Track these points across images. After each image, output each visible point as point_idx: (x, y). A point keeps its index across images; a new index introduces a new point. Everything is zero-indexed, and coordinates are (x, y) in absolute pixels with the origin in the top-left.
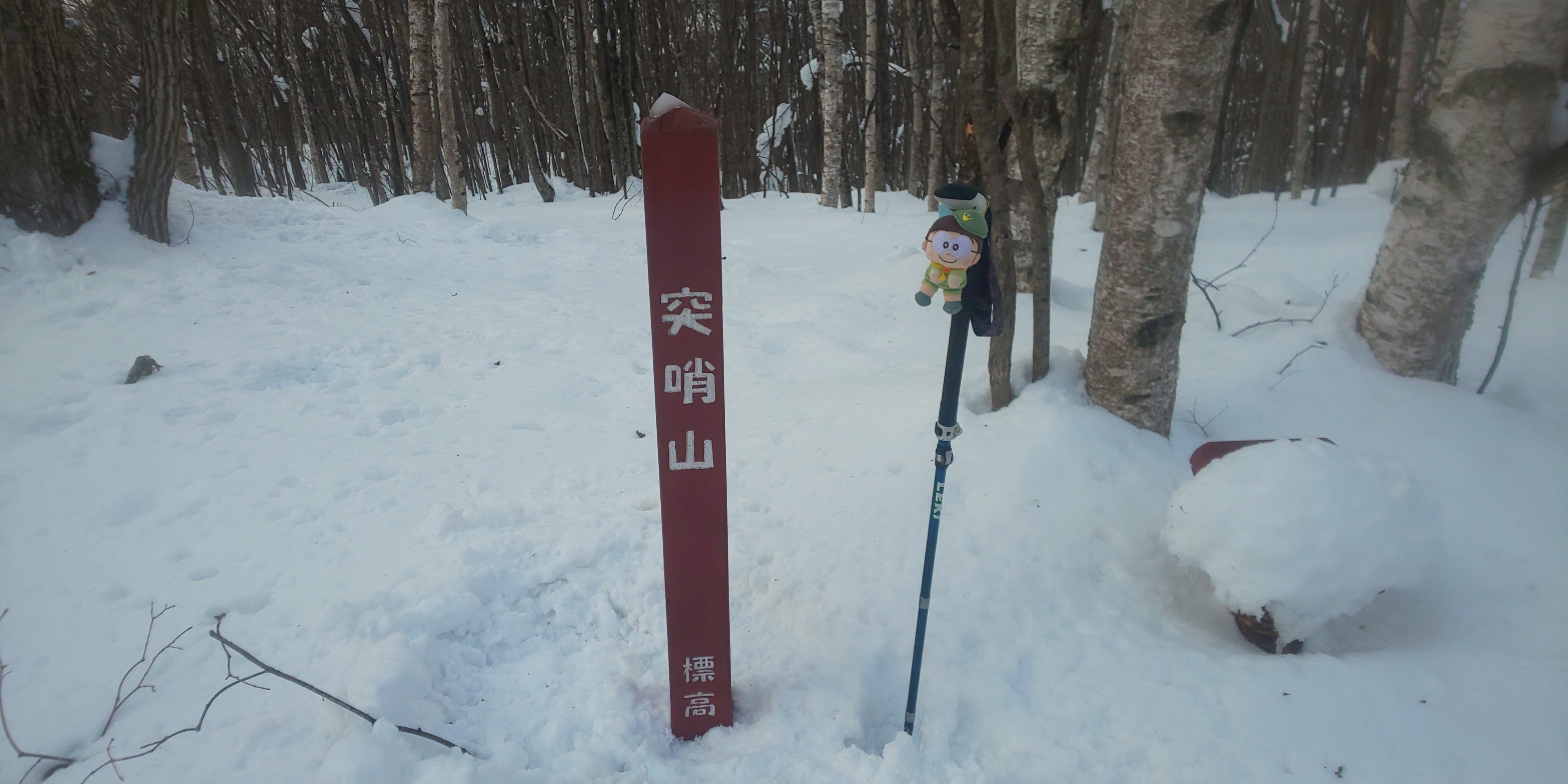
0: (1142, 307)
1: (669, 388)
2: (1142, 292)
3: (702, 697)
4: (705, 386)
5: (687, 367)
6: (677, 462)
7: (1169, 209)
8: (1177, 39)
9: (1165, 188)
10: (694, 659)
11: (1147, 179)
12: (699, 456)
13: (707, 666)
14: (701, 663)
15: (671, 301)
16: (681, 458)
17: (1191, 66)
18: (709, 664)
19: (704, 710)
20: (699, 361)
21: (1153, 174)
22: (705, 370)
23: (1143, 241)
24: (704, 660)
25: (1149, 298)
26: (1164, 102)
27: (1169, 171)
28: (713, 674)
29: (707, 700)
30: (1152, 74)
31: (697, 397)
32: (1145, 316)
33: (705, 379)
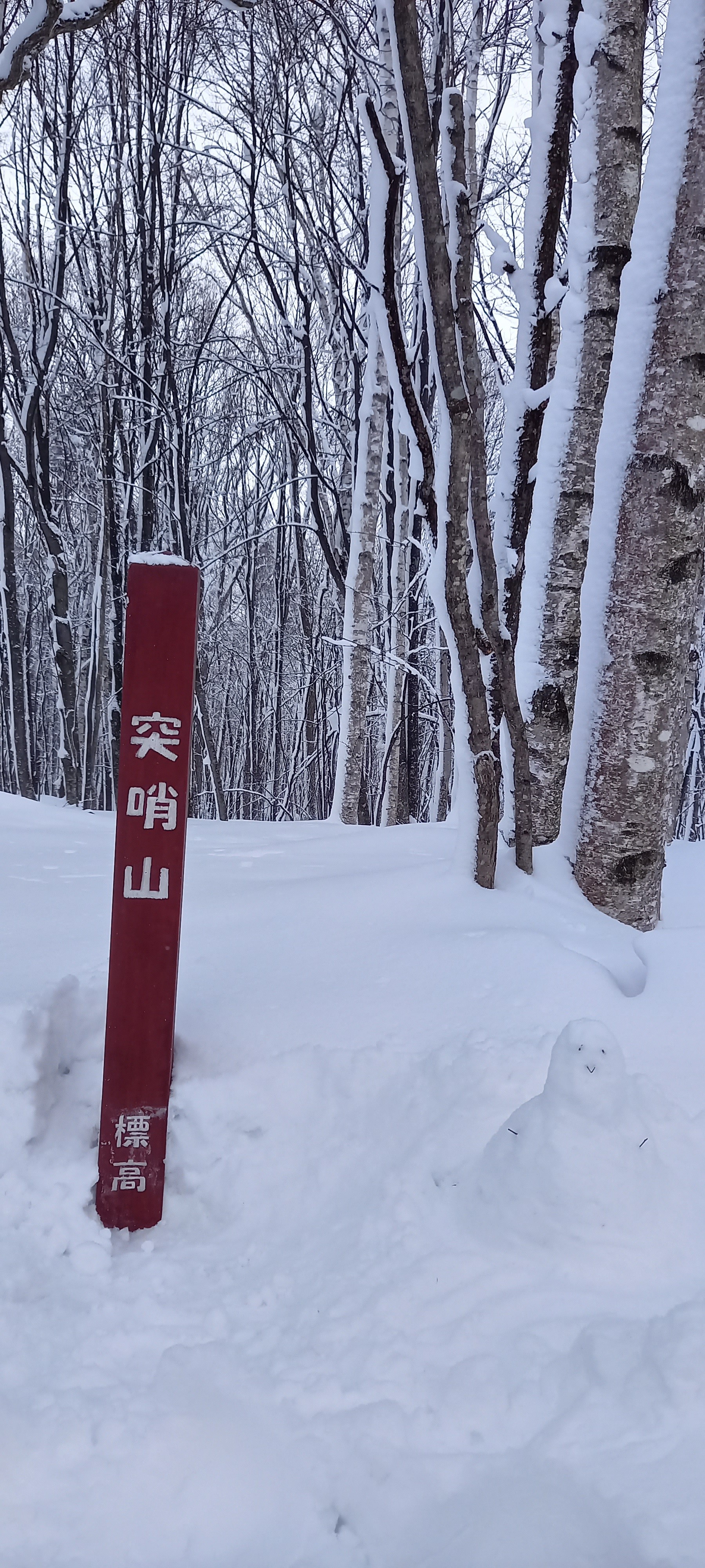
0: (620, 842)
1: (131, 811)
2: (620, 827)
3: (132, 1166)
4: (166, 812)
5: (151, 791)
6: (132, 889)
7: (643, 745)
8: (643, 585)
9: (638, 724)
10: (128, 1118)
11: (620, 714)
12: (155, 885)
13: (141, 1128)
14: (135, 1123)
15: (142, 723)
16: (136, 886)
17: (657, 610)
18: (144, 1126)
19: (133, 1183)
20: (162, 786)
21: (626, 710)
22: (168, 795)
23: (619, 775)
24: (139, 1120)
25: (627, 833)
26: (634, 642)
27: (640, 708)
28: (147, 1138)
29: (137, 1171)
30: (623, 616)
31: (158, 822)
32: (623, 851)
33: (168, 805)
